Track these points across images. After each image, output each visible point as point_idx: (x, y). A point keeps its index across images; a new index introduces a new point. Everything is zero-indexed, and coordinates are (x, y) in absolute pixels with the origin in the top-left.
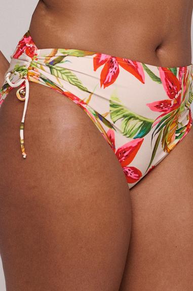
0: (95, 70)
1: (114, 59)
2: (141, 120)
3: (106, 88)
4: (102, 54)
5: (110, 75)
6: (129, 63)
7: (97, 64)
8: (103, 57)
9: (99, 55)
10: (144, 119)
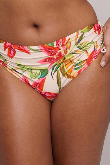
0: (5, 50)
1: (12, 46)
2: (39, 70)
3: (12, 59)
4: (7, 43)
5: (12, 52)
6: (20, 47)
7: (5, 47)
8: (8, 44)
9: (6, 43)
10: (41, 69)
